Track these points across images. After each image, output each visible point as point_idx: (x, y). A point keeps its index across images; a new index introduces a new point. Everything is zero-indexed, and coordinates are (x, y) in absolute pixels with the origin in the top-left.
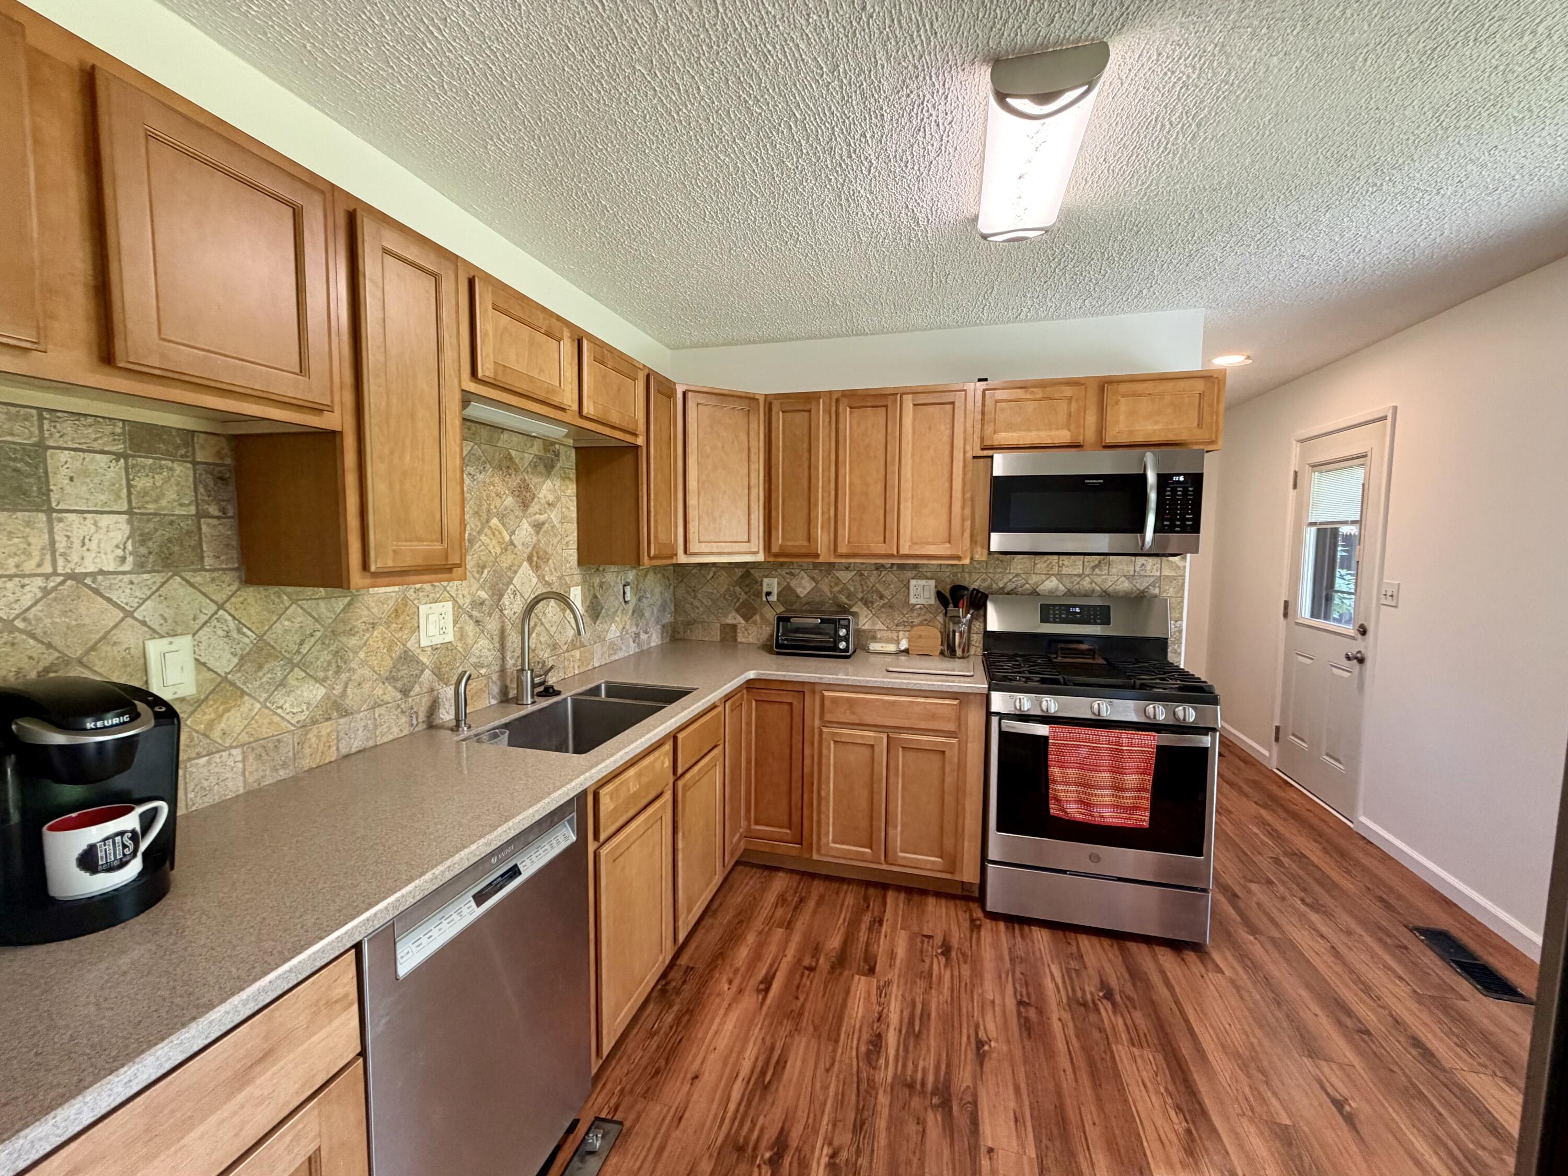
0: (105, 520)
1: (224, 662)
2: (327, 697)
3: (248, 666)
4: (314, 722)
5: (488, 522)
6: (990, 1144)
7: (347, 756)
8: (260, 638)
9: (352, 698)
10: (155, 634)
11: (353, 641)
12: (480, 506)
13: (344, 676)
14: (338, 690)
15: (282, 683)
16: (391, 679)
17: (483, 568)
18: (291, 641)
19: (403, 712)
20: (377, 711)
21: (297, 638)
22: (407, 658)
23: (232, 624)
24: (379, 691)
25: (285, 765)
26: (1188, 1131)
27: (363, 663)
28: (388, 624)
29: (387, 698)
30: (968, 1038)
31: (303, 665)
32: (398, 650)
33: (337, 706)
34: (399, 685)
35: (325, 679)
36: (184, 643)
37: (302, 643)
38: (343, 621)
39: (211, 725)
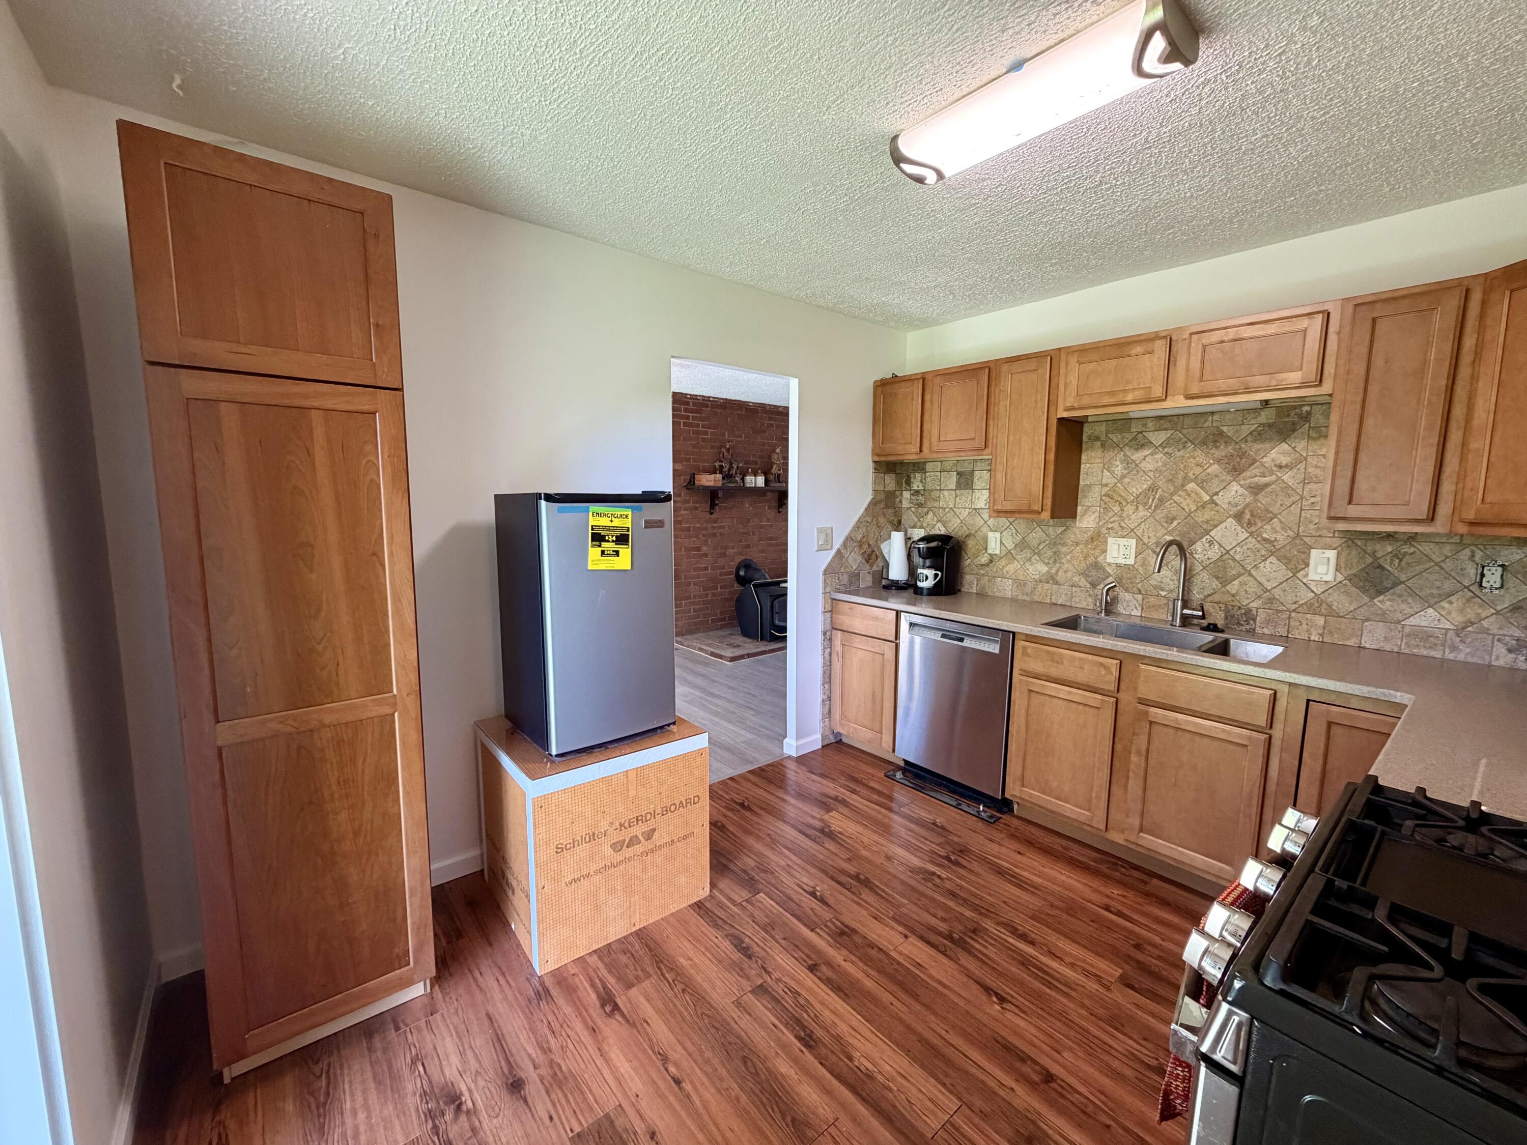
0: (984, 491)
1: (1010, 546)
2: (1048, 572)
3: (1018, 549)
4: (1041, 581)
5: (1183, 486)
6: (910, 939)
7: (1055, 604)
8: (1023, 538)
9: (1061, 577)
10: (991, 530)
11: (1064, 549)
12: (1177, 473)
13: (1058, 565)
14: (1053, 571)
15: (1030, 560)
16: (1084, 574)
17: (1173, 519)
18: (1035, 543)
19: (1090, 595)
20: (1074, 589)
21: (1038, 542)
22: (1096, 566)
23: (1014, 531)
24: (1076, 579)
25: (1027, 594)
26: (850, 1058)
27: (1068, 561)
28: (1086, 544)
29: (1081, 584)
30: (1012, 997)
31: (1039, 554)
32: (1091, 560)
33: (1052, 578)
34: (1090, 579)
35: (1048, 563)
36: (998, 535)
37: (1039, 544)
38: (1061, 539)
39: (1003, 567)
